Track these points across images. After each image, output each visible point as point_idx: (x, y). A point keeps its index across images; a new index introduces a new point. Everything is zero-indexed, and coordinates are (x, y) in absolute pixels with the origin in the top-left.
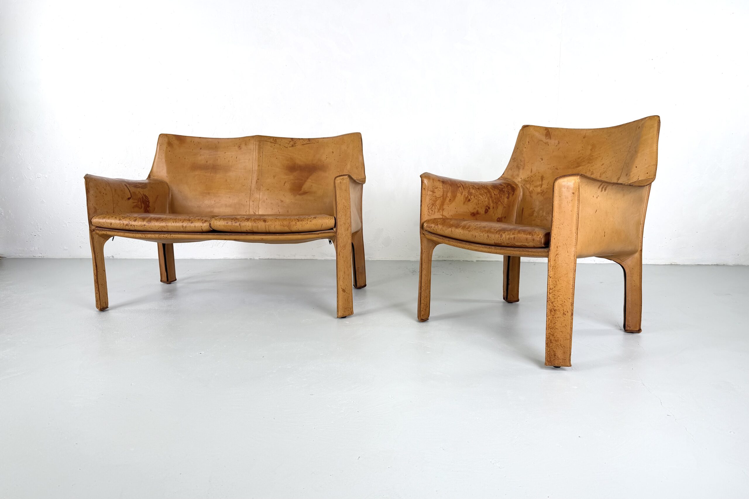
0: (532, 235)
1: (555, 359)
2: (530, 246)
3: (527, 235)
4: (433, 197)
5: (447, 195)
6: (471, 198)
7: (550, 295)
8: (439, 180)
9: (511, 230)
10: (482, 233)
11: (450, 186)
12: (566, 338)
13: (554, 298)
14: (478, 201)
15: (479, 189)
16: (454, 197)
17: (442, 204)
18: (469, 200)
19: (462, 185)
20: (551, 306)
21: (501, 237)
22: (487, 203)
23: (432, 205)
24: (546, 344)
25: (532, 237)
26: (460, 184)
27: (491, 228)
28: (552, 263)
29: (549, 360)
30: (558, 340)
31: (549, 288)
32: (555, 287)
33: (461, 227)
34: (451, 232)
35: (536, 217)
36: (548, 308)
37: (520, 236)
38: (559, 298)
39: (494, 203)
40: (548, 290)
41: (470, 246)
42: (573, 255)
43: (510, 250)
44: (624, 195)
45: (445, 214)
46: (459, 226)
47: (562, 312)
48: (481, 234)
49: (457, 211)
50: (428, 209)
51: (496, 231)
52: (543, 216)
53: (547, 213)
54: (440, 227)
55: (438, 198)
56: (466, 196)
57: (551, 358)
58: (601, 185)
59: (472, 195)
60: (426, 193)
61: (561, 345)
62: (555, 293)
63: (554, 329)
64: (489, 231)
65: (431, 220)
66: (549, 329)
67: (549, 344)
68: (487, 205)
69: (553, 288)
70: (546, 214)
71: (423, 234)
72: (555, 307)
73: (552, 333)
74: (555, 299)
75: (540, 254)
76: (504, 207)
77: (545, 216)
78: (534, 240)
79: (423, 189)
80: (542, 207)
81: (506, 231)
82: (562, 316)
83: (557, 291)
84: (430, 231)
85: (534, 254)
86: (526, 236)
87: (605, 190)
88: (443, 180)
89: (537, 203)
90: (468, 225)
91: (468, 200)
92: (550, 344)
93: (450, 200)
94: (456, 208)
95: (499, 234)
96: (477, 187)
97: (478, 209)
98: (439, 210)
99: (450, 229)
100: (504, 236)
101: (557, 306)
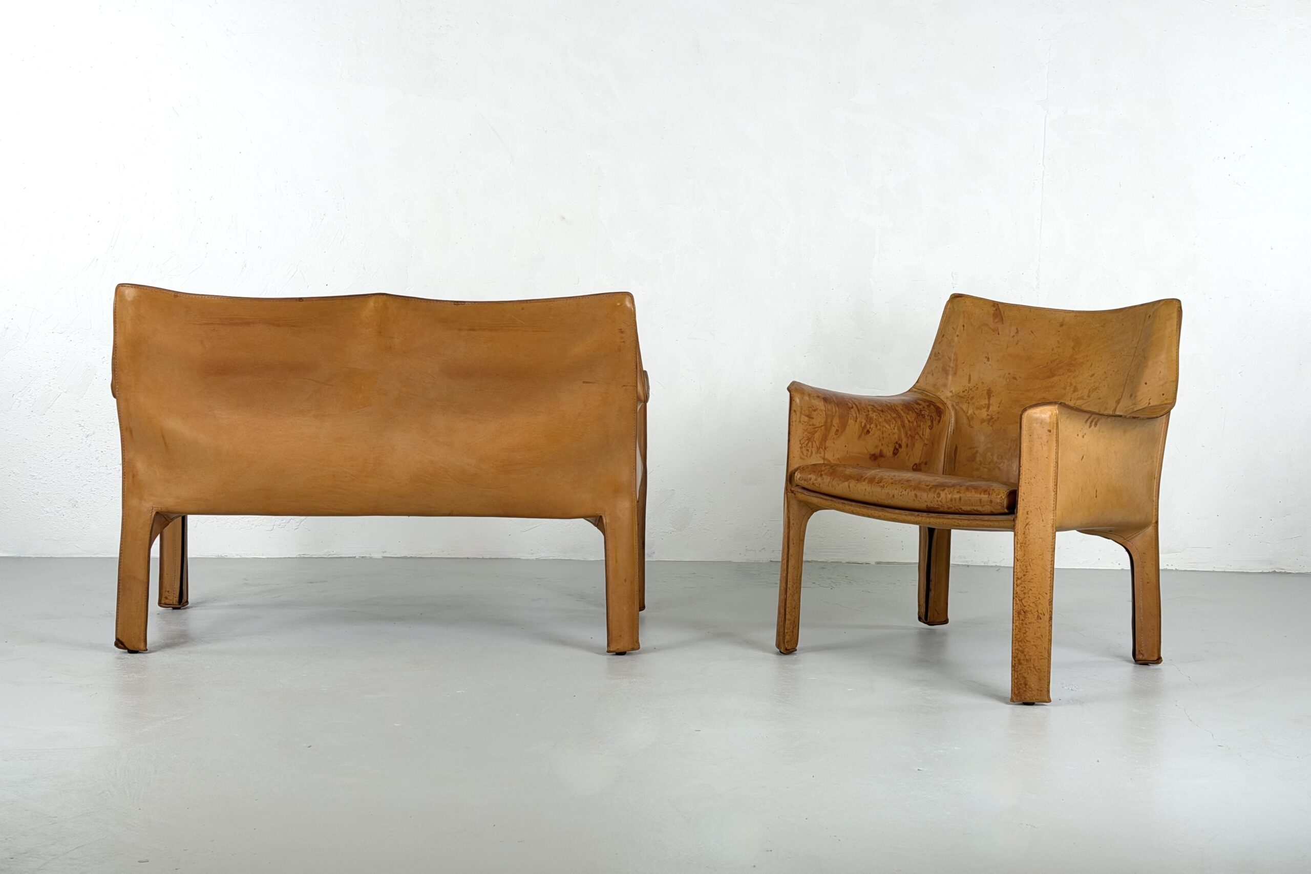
0: (989, 494)
1: (1025, 691)
2: (986, 512)
3: (980, 494)
4: (810, 425)
5: (832, 421)
6: (870, 428)
7: (1018, 588)
8: (818, 397)
9: (954, 486)
10: (905, 490)
11: (837, 409)
12: (1042, 656)
13: (1022, 592)
14: (883, 433)
15: (882, 411)
16: (844, 425)
17: (825, 438)
18: (868, 432)
19: (856, 405)
20: (1019, 605)
21: (938, 497)
22: (896, 436)
23: (807, 440)
24: (1012, 666)
25: (988, 497)
26: (852, 401)
27: (920, 482)
28: (1020, 537)
29: (1017, 692)
30: (1030, 659)
31: (1015, 577)
32: (1024, 575)
33: (867, 481)
34: (848, 488)
35: (981, 463)
36: (1014, 608)
37: (970, 495)
38: (1031, 592)
39: (908, 438)
40: (1015, 579)
41: (883, 513)
42: (1050, 525)
43: (953, 519)
44: (1125, 432)
45: (829, 456)
46: (863, 478)
47: (1036, 614)
48: (904, 492)
49: (847, 452)
50: (801, 448)
51: (929, 487)
52: (992, 461)
53: (1000, 457)
54: (827, 479)
55: (818, 427)
56: (863, 424)
57: (1020, 689)
58: (1089, 418)
59: (872, 423)
60: (798, 418)
61: (1034, 668)
62: (1025, 586)
63: (1024, 642)
64: (917, 487)
65: (807, 467)
66: (1017, 642)
67: (1016, 667)
68: (897, 440)
69: (1021, 578)
70: (998, 458)
71: (792, 492)
72: (1025, 606)
73: (1021, 649)
74: (1025, 593)
75: (1001, 524)
76: (925, 445)
77: (997, 463)
78: (991, 501)
79: (792, 411)
80: (989, 445)
81: (946, 488)
82: (1035, 621)
83: (1029, 582)
84: (806, 487)
85: (992, 524)
86: (979, 496)
87: (1096, 425)
88: (825, 396)
89: (982, 438)
90: (879, 476)
91: (865, 431)
92: (1018, 667)
93: (837, 431)
94: (846, 446)
95: (935, 492)
96: (880, 408)
97: (882, 448)
98: (818, 449)
99: (846, 484)
100: (943, 495)
101: (1029, 605)
